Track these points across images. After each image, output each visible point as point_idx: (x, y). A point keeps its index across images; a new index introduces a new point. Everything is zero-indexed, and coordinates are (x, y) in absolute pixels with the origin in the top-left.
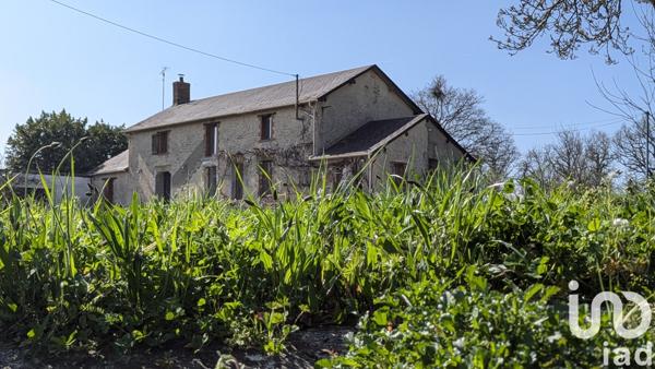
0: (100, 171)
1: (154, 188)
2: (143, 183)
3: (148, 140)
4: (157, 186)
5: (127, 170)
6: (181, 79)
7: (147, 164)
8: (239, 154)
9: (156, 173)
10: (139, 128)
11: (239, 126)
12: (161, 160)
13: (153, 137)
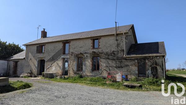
0: (12, 59)
1: (37, 66)
2: (31, 64)
3: (35, 48)
4: (38, 65)
5: (24, 58)
6: (44, 30)
7: (34, 57)
8: (81, 53)
9: (38, 60)
10: (31, 44)
11: (81, 43)
12: (41, 56)
13: (37, 47)
